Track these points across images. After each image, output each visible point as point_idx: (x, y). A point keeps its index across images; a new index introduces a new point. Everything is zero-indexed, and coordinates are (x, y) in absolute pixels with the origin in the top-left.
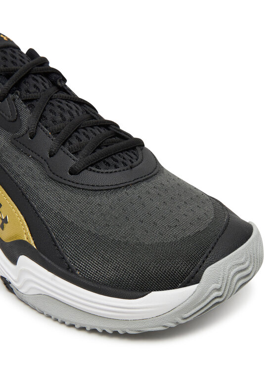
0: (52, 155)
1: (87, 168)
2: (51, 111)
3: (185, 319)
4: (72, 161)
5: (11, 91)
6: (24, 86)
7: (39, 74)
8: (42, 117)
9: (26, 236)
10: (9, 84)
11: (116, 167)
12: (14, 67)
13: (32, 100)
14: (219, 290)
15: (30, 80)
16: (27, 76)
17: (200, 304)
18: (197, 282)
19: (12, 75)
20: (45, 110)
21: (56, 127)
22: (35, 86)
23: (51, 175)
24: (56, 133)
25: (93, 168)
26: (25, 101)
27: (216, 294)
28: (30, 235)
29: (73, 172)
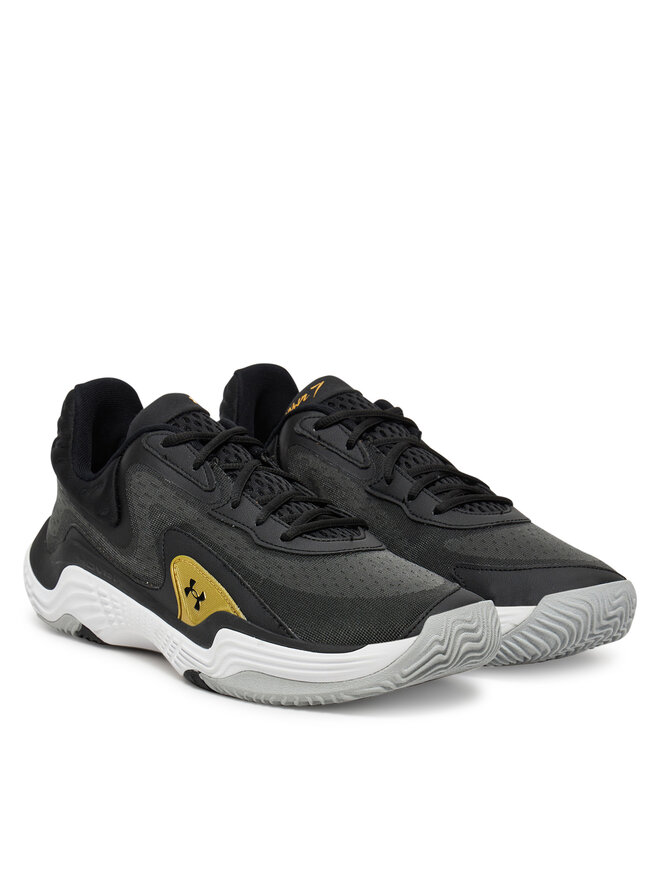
0: (258, 524)
1: (300, 535)
2: (257, 481)
3: (406, 676)
4: (283, 529)
5: (209, 458)
6: (224, 455)
7: (240, 443)
8: (247, 487)
9: (230, 606)
10: (206, 449)
11: (333, 537)
12: (209, 433)
13: (233, 470)
14: (442, 643)
15: (230, 448)
16: (226, 443)
17: (421, 656)
18: (418, 633)
19: (209, 441)
20: (249, 480)
21: (263, 498)
22: (236, 455)
23: (259, 542)
24: (263, 503)
25: (308, 536)
26: (226, 471)
27: (437, 647)
28: (234, 603)
29: (284, 538)
